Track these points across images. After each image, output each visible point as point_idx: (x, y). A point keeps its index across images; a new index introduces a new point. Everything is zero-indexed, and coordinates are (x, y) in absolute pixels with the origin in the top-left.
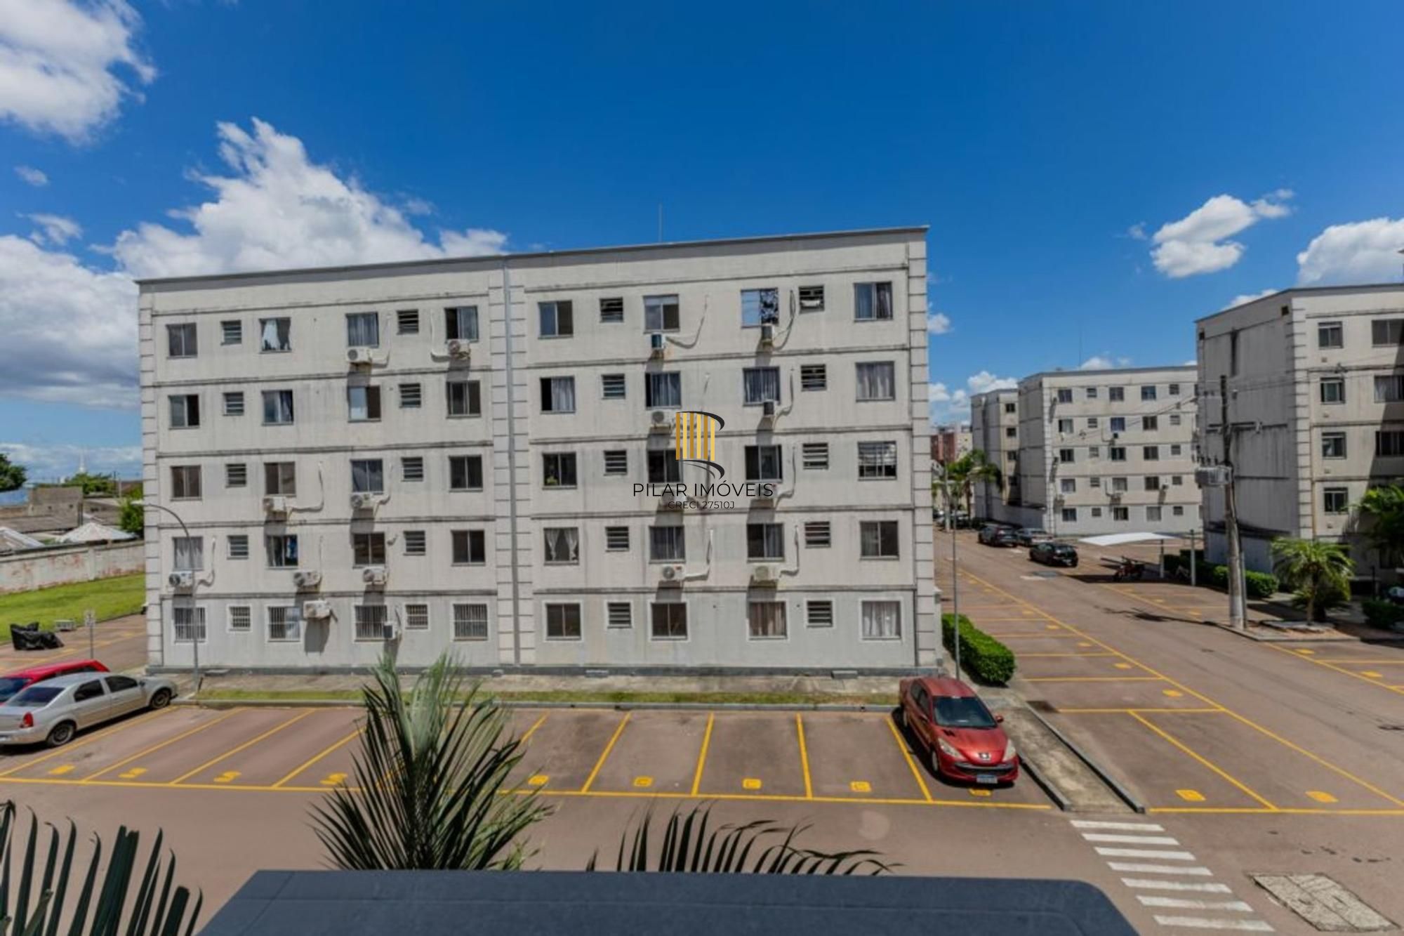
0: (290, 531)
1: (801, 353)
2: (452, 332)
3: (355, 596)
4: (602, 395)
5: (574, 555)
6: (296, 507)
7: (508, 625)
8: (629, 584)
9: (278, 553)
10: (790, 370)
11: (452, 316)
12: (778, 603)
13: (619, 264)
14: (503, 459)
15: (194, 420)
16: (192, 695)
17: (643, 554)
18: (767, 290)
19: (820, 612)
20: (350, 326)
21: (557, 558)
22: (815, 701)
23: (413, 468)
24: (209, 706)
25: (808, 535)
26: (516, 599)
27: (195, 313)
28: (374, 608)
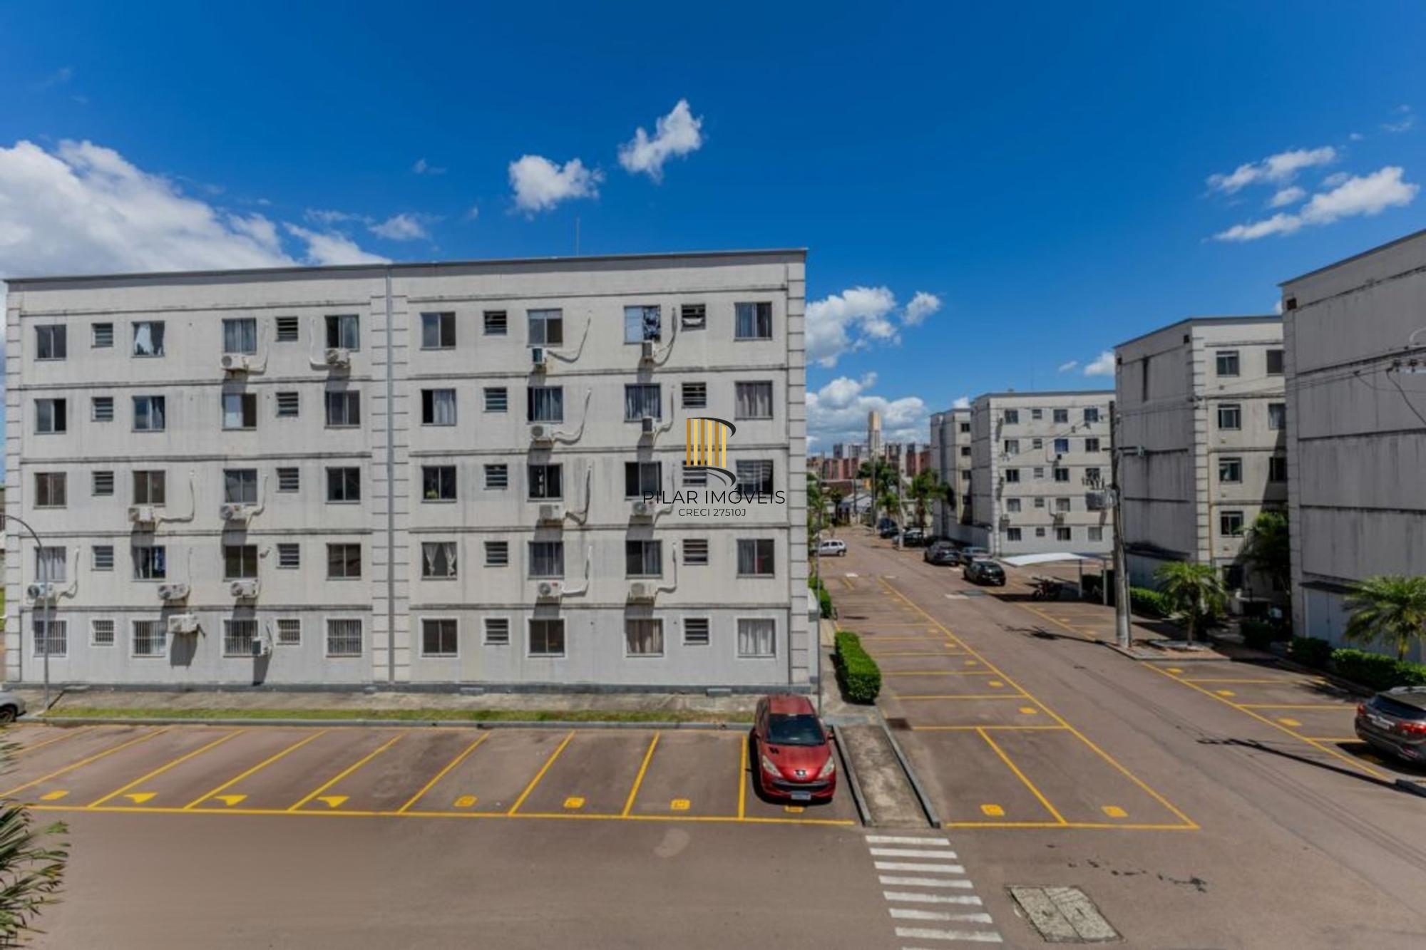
0: (158, 542)
1: (681, 371)
2: (333, 340)
3: (225, 610)
4: (484, 409)
5: (453, 570)
6: (165, 517)
7: (382, 640)
8: (506, 601)
9: (145, 566)
10: (671, 387)
11: (333, 324)
12: (656, 620)
13: (504, 276)
14: (382, 472)
15: (61, 426)
16: (41, 712)
17: (522, 569)
18: (650, 308)
19: (697, 629)
20: (226, 331)
21: (435, 573)
22: (679, 719)
23: (289, 479)
24: (56, 724)
25: (686, 552)
26: (391, 614)
27: (65, 315)
28: (244, 623)
